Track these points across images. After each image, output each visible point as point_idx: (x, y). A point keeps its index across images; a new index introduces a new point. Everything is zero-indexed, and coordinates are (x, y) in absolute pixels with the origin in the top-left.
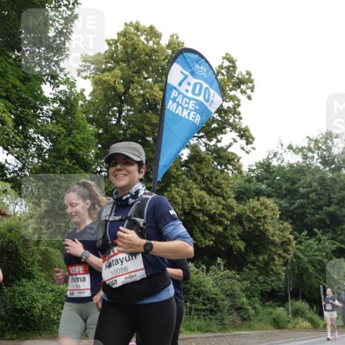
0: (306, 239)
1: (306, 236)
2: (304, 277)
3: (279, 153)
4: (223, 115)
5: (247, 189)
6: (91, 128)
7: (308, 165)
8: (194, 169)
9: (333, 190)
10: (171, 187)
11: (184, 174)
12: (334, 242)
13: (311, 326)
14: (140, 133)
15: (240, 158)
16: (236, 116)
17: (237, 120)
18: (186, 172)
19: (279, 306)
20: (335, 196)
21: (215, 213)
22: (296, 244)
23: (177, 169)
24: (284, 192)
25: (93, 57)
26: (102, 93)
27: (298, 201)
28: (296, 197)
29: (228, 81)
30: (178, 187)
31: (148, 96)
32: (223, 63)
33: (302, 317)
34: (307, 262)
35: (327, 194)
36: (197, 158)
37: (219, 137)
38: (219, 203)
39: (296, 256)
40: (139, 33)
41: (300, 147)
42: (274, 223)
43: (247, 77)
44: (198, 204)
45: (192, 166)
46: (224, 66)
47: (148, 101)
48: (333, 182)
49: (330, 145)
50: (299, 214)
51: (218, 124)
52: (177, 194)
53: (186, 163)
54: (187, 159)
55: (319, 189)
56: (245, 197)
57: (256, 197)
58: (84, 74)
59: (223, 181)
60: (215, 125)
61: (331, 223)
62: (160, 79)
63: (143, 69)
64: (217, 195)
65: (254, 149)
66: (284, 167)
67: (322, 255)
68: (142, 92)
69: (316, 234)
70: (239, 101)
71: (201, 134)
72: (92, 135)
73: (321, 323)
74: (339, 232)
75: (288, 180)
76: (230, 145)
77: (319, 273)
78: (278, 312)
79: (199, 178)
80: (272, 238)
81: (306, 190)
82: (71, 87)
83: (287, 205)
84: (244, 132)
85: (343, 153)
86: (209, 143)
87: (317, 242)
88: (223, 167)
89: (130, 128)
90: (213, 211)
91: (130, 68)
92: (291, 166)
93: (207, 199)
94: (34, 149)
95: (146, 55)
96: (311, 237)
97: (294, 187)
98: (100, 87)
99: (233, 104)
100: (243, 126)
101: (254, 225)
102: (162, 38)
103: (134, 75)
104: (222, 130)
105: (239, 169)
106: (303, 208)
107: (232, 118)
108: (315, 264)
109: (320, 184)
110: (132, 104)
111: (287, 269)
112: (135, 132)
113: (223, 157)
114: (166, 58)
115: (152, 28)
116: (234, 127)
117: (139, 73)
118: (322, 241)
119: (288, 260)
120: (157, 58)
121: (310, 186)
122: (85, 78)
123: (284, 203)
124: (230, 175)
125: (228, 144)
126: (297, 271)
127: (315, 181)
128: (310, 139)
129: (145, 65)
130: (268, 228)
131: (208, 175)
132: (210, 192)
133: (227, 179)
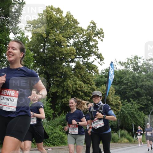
0: (127, 103)
1: (127, 102)
2: (125, 120)
3: (115, 65)
4: (90, 48)
5: (100, 81)
6: (31, 54)
7: (127, 70)
8: (77, 72)
9: (138, 81)
10: (67, 80)
11: (73, 74)
12: (139, 104)
13: (128, 141)
14: (53, 56)
15: (98, 67)
16: (96, 48)
17: (96, 50)
18: (74, 73)
19: (115, 133)
20: (139, 84)
21: (87, 91)
22: (122, 105)
23: (70, 72)
24: (117, 82)
25: (32, 22)
26: (36, 37)
27: (123, 86)
28: (122, 85)
29: (92, 33)
30: (70, 80)
31: (57, 39)
32: (90, 25)
33: (124, 137)
34: (127, 113)
35: (136, 83)
36: (79, 67)
37: (88, 58)
38: (88, 87)
39: (122, 111)
40: (53, 11)
41: (124, 62)
42: (112, 96)
43: (101, 31)
44: (79, 88)
45: (77, 71)
46: (91, 26)
47: (57, 42)
48: (138, 78)
49: (137, 61)
50: (123, 92)
51: (88, 52)
52: (70, 83)
53: (74, 69)
54: (74, 67)
55: (132, 81)
56: (100, 85)
57: (105, 85)
58: (28, 29)
59: (90, 77)
60: (86, 53)
61: (137, 96)
62: (62, 32)
63: (55, 27)
64: (88, 83)
65: (104, 63)
66: (117, 71)
67: (133, 110)
68: (54, 37)
69: (131, 101)
70: (97, 42)
71: (81, 56)
72: (32, 56)
73: (133, 140)
74: (141, 100)
75: (119, 77)
76: (93, 61)
77: (132, 118)
78: (114, 135)
79: (80, 76)
80: (111, 103)
81: (126, 81)
82: (22, 35)
83: (118, 88)
84: (99, 55)
85: (142, 65)
86: (84, 60)
87: (131, 104)
88: (90, 71)
89: (49, 54)
90: (86, 91)
91: (49, 26)
92: (120, 71)
93: (83, 85)
94: (5, 63)
95: (56, 21)
96: (128, 102)
97: (121, 80)
98: (35, 35)
99: (95, 43)
100: (99, 53)
101: (104, 97)
102: (63, 13)
103: (51, 29)
104: (90, 55)
105: (97, 72)
106: (125, 89)
107: (94, 49)
108: (130, 114)
109: (132, 79)
110: (50, 43)
111: (118, 116)
112: (51, 55)
113: (90, 67)
114: (65, 22)
115: (58, 9)
116: (95, 53)
117: (53, 29)
118: (134, 104)
119: (118, 112)
120: (61, 22)
121: (128, 79)
122: (29, 31)
123: (117, 87)
124: (93, 75)
125: (92, 61)
126: (122, 117)
127: (130, 78)
128: (128, 59)
129: (56, 25)
130: (110, 98)
131: (83, 74)
132: (84, 82)
133: (92, 76)
